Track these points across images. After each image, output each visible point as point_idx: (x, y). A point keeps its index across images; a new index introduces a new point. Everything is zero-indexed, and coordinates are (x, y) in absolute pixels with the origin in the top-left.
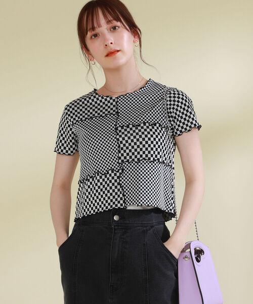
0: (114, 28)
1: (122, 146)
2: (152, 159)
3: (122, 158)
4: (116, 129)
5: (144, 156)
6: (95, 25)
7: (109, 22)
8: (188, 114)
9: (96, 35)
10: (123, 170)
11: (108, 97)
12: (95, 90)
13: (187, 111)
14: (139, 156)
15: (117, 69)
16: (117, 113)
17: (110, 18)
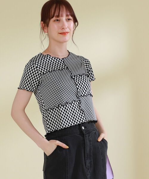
4: (72, 77)
9: (58, 21)
10: (80, 101)
11: (58, 58)
16: (67, 68)
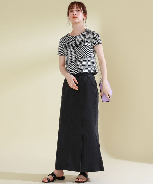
0: (78, 11)
1: (76, 53)
2: (86, 57)
3: (77, 57)
4: (75, 47)
5: (83, 56)
6: (73, 8)
7: (77, 8)
8: (98, 41)
9: (72, 11)
10: (77, 61)
11: (73, 36)
12: (69, 33)
13: (98, 40)
14: (82, 56)
15: (76, 23)
16: (76, 42)
17: (78, 7)
